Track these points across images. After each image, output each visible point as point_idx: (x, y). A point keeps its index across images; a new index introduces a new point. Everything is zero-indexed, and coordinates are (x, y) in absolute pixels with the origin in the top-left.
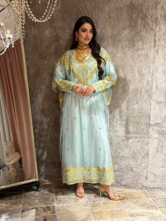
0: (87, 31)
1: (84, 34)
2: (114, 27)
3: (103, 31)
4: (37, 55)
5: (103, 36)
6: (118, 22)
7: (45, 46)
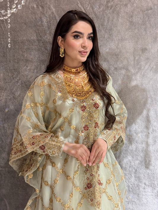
0: (83, 37)
1: (77, 43)
2: (138, 39)
3: (120, 45)
4: (19, 84)
5: (120, 52)
6: (145, 30)
7: (30, 70)
